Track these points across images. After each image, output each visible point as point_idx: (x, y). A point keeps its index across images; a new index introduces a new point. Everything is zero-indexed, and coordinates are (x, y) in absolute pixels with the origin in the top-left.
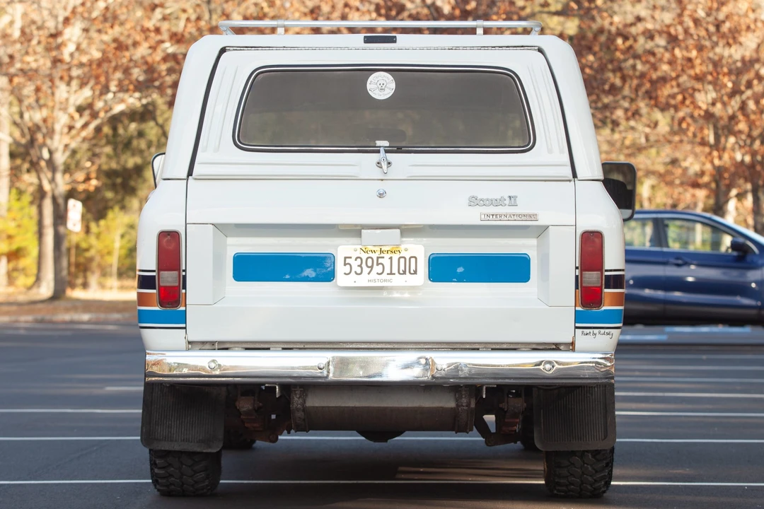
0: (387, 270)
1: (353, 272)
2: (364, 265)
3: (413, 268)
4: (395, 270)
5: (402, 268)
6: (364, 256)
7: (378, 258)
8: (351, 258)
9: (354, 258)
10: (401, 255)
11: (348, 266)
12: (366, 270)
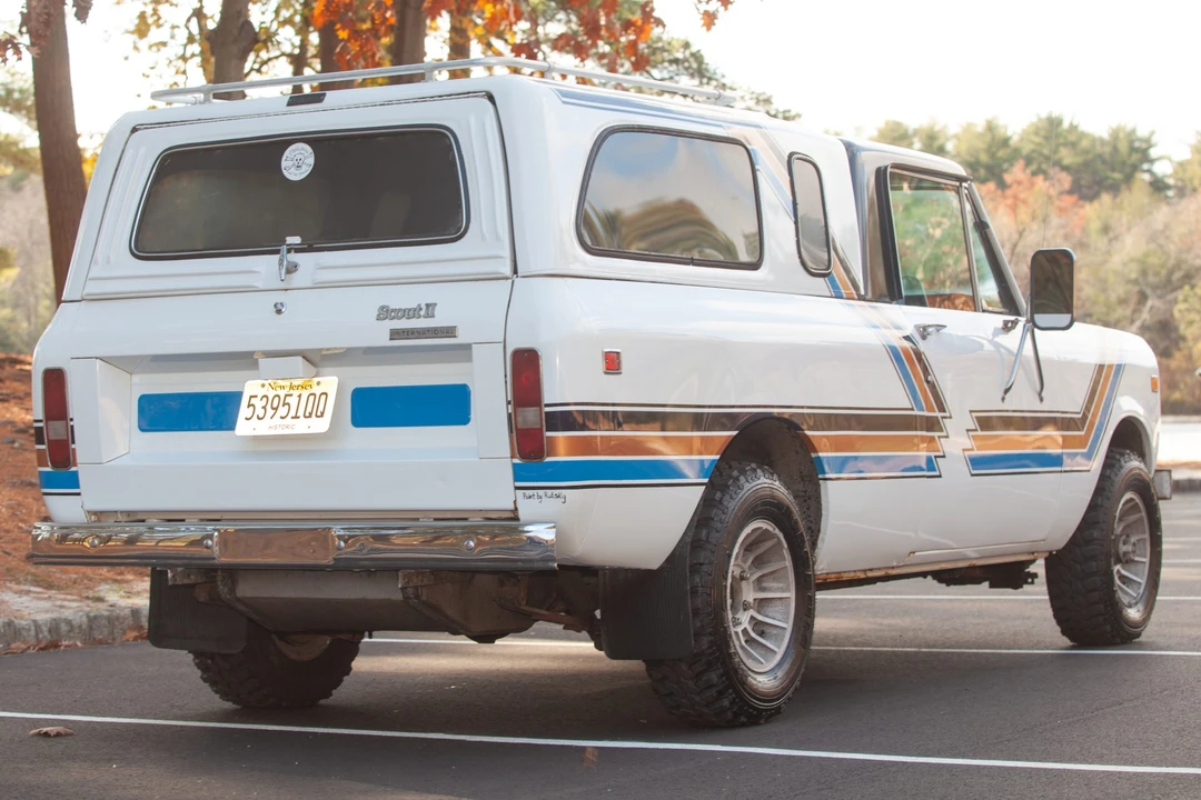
0: (292, 413)
1: (255, 416)
2: (269, 407)
3: (321, 409)
4: (301, 413)
5: (309, 409)
6: (271, 394)
7: (286, 396)
8: (256, 396)
9: (259, 397)
10: (312, 392)
11: (252, 408)
12: (270, 412)
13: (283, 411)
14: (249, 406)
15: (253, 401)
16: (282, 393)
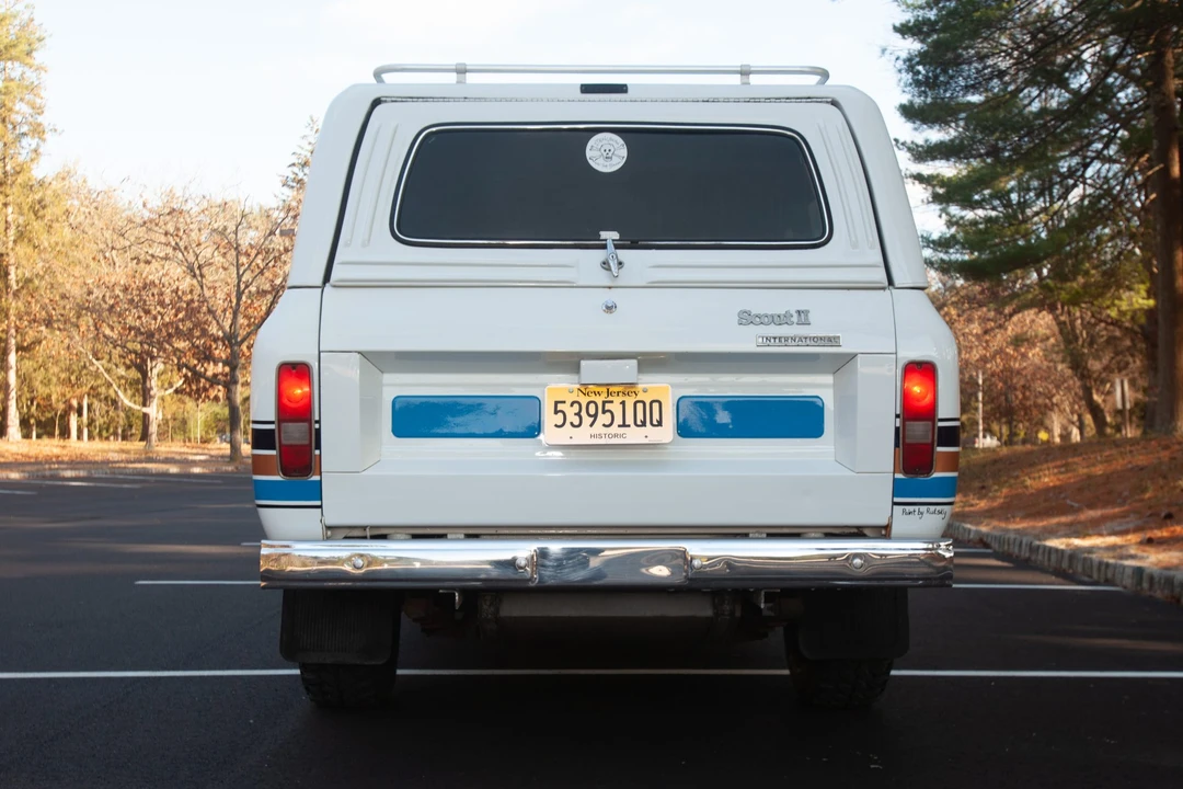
0: (618, 420)
1: (568, 423)
2: (584, 413)
3: (656, 417)
4: (630, 420)
5: (640, 417)
6: (584, 400)
7: (604, 403)
8: (564, 402)
9: (568, 403)
10: (638, 398)
11: (561, 415)
12: (587, 420)
13: (604, 419)
14: (556, 412)
15: (560, 407)
16: (599, 400)
